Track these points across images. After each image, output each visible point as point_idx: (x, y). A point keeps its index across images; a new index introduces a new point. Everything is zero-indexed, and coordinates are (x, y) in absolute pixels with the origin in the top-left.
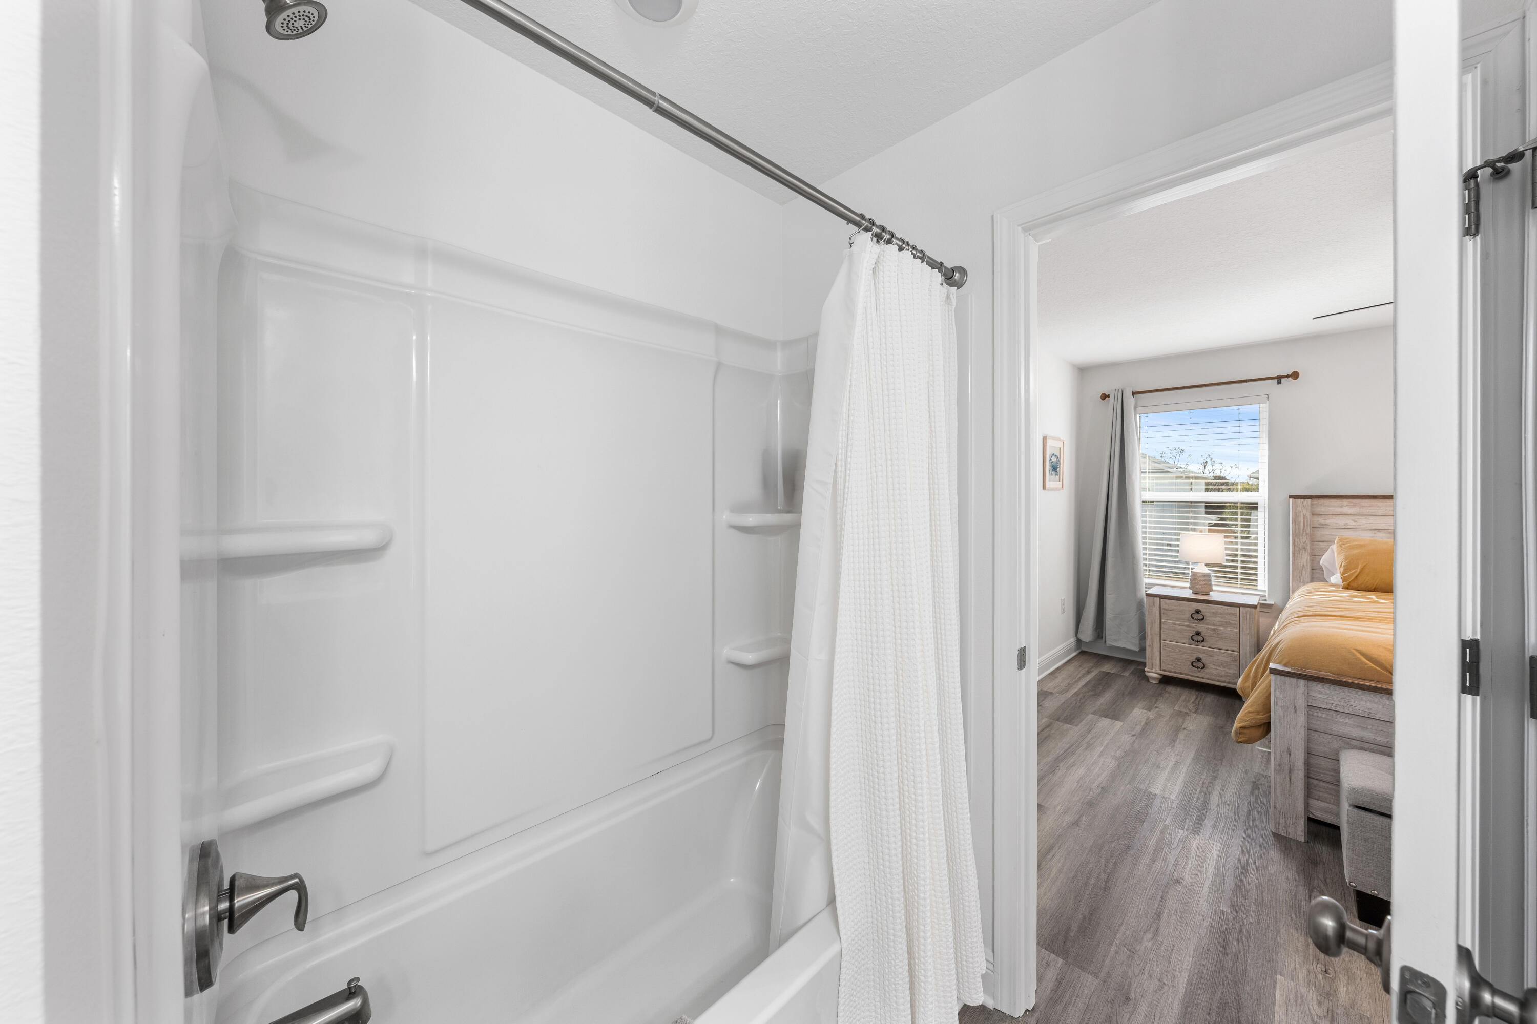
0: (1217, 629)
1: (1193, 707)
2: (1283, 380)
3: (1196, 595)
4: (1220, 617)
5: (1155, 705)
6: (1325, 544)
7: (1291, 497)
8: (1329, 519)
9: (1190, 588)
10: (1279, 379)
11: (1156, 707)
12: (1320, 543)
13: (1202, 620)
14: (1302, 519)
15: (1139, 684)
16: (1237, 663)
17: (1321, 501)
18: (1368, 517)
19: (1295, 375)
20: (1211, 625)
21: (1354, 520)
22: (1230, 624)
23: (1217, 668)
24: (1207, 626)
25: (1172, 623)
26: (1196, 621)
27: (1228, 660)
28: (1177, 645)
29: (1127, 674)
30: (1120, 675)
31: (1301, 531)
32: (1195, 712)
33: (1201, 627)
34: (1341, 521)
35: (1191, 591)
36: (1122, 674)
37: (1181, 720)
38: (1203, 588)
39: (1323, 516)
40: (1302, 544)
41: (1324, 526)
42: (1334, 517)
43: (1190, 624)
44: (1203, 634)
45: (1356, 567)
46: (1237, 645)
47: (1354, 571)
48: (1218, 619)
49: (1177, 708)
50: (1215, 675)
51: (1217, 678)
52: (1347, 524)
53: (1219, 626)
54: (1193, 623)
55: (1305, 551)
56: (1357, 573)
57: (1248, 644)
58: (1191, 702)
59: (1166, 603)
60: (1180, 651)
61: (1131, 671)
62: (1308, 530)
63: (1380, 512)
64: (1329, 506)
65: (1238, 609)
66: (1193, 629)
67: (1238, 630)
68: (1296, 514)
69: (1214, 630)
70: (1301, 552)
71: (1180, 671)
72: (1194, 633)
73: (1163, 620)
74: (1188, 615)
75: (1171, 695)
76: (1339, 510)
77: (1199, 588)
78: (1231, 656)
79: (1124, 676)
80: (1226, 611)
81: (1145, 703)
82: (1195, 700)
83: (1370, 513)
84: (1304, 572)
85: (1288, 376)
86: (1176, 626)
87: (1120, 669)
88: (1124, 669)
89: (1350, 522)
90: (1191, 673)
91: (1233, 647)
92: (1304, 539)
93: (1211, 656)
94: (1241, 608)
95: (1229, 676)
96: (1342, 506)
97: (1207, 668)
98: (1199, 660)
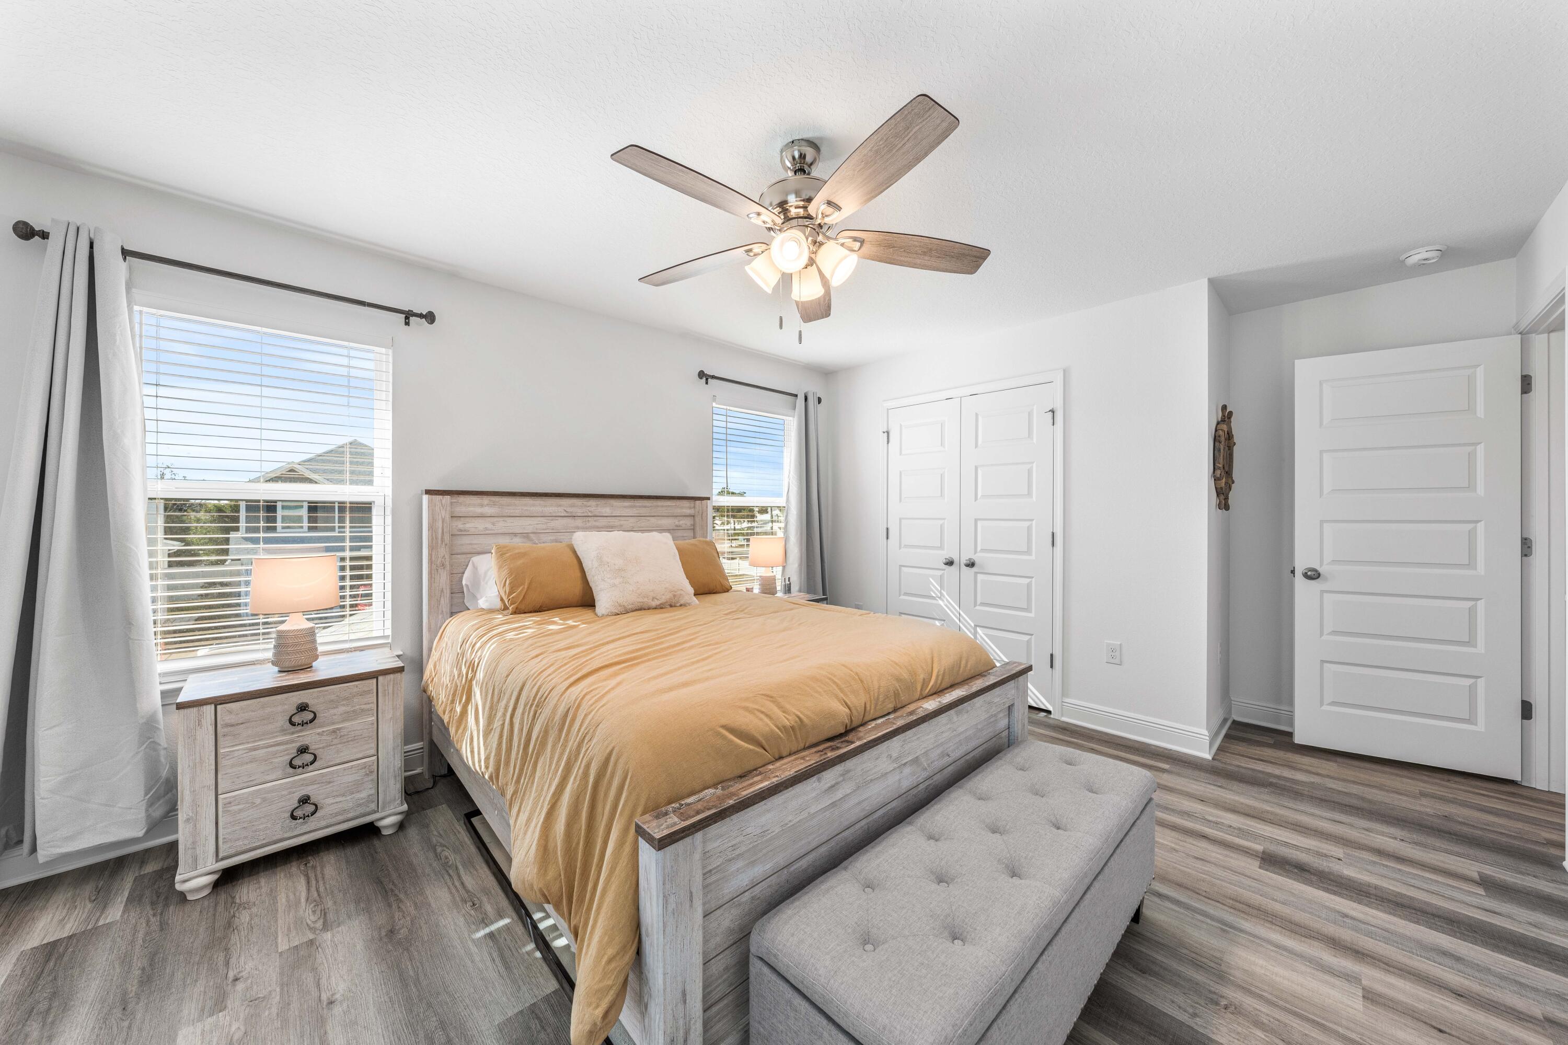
0: (339, 729)
1: (314, 912)
2: (412, 319)
3: (291, 676)
4: (344, 705)
5: (231, 975)
6: (464, 556)
7: (428, 492)
8: (468, 522)
9: (274, 663)
10: (408, 316)
11: (236, 979)
12: (459, 556)
13: (311, 721)
14: (440, 524)
15: (163, 926)
16: (374, 776)
17: (462, 499)
18: (506, 519)
19: (430, 317)
20: (328, 725)
21: (493, 524)
22: (363, 710)
23: (338, 799)
24: (320, 730)
25: (246, 749)
26: (300, 727)
27: (356, 777)
28: (259, 790)
29: (115, 913)
30: (95, 928)
31: (440, 542)
32: (326, 927)
33: (309, 736)
34: (480, 525)
35: (276, 669)
36: (101, 923)
37: (308, 978)
38: (302, 659)
39: (462, 519)
40: (440, 560)
41: (463, 533)
42: (473, 520)
43: (288, 737)
44: (312, 748)
45: (523, 584)
46: (374, 745)
47: (521, 588)
48: (342, 709)
49: (283, 946)
50: (337, 814)
51: (341, 818)
52: (486, 529)
53: (343, 721)
54: (293, 733)
55: (444, 568)
56: (525, 590)
57: (391, 736)
58: (303, 900)
59: (230, 712)
60: (264, 800)
61: (126, 894)
62: (447, 538)
63: (517, 512)
64: (469, 505)
65: (375, 680)
66: (294, 745)
67: (374, 718)
68: (433, 517)
69: (334, 731)
70: (439, 570)
71: (264, 842)
72: (294, 752)
73: (222, 751)
74: (283, 721)
75: (254, 910)
76: (479, 510)
77: (293, 660)
78: (364, 767)
79: (109, 926)
80: (355, 690)
81: (200, 987)
82: (308, 890)
83: (508, 514)
84: (442, 599)
85: (421, 316)
86: (253, 753)
87: (89, 906)
88: (102, 900)
89: (489, 526)
90: (286, 835)
91: (367, 750)
92: (443, 551)
93: (330, 782)
94: (380, 678)
95: (360, 805)
96: (482, 506)
97: (322, 808)
98: (305, 800)
